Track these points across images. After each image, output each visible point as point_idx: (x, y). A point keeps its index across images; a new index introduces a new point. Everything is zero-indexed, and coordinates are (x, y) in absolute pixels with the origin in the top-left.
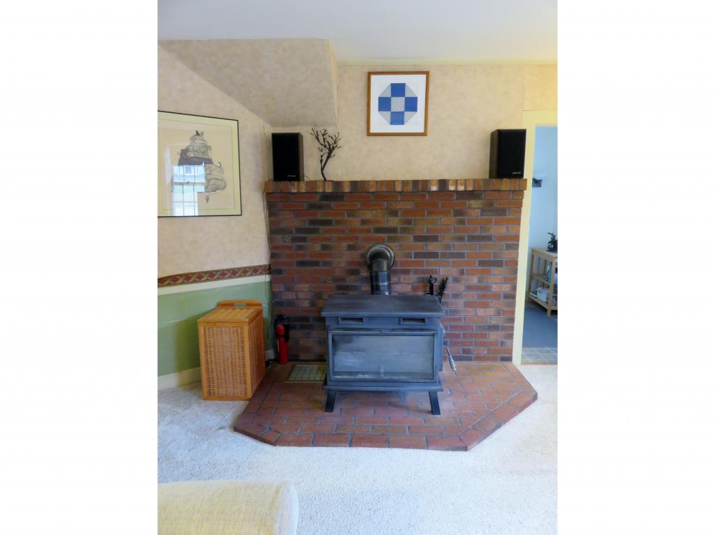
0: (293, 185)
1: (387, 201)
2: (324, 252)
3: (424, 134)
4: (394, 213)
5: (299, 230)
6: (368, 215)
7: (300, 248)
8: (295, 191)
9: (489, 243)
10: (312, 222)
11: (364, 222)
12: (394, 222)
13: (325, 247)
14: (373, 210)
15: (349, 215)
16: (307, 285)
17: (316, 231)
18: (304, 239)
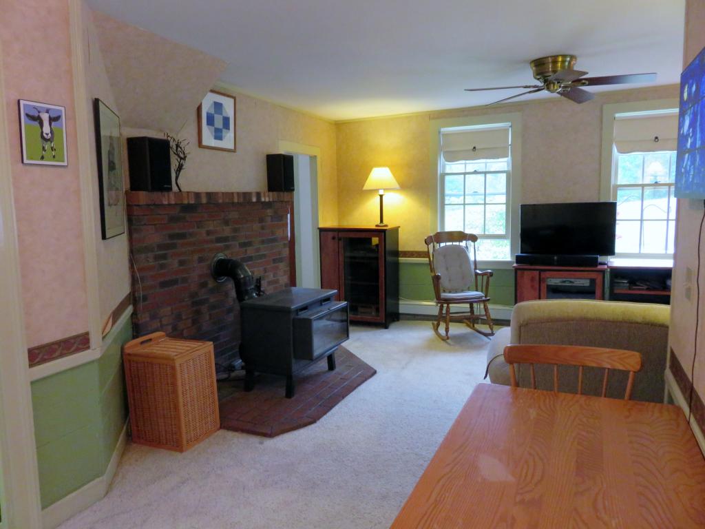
0: (164, 196)
1: (223, 211)
2: (181, 268)
3: (234, 151)
4: (226, 223)
5: (160, 247)
6: (211, 226)
7: (162, 266)
8: (166, 203)
9: (276, 244)
10: (171, 237)
11: (208, 233)
12: (227, 231)
13: (182, 263)
14: (213, 221)
15: (198, 227)
16: (169, 308)
17: (173, 246)
18: (164, 257)
